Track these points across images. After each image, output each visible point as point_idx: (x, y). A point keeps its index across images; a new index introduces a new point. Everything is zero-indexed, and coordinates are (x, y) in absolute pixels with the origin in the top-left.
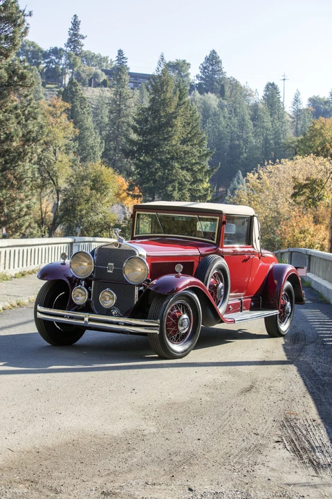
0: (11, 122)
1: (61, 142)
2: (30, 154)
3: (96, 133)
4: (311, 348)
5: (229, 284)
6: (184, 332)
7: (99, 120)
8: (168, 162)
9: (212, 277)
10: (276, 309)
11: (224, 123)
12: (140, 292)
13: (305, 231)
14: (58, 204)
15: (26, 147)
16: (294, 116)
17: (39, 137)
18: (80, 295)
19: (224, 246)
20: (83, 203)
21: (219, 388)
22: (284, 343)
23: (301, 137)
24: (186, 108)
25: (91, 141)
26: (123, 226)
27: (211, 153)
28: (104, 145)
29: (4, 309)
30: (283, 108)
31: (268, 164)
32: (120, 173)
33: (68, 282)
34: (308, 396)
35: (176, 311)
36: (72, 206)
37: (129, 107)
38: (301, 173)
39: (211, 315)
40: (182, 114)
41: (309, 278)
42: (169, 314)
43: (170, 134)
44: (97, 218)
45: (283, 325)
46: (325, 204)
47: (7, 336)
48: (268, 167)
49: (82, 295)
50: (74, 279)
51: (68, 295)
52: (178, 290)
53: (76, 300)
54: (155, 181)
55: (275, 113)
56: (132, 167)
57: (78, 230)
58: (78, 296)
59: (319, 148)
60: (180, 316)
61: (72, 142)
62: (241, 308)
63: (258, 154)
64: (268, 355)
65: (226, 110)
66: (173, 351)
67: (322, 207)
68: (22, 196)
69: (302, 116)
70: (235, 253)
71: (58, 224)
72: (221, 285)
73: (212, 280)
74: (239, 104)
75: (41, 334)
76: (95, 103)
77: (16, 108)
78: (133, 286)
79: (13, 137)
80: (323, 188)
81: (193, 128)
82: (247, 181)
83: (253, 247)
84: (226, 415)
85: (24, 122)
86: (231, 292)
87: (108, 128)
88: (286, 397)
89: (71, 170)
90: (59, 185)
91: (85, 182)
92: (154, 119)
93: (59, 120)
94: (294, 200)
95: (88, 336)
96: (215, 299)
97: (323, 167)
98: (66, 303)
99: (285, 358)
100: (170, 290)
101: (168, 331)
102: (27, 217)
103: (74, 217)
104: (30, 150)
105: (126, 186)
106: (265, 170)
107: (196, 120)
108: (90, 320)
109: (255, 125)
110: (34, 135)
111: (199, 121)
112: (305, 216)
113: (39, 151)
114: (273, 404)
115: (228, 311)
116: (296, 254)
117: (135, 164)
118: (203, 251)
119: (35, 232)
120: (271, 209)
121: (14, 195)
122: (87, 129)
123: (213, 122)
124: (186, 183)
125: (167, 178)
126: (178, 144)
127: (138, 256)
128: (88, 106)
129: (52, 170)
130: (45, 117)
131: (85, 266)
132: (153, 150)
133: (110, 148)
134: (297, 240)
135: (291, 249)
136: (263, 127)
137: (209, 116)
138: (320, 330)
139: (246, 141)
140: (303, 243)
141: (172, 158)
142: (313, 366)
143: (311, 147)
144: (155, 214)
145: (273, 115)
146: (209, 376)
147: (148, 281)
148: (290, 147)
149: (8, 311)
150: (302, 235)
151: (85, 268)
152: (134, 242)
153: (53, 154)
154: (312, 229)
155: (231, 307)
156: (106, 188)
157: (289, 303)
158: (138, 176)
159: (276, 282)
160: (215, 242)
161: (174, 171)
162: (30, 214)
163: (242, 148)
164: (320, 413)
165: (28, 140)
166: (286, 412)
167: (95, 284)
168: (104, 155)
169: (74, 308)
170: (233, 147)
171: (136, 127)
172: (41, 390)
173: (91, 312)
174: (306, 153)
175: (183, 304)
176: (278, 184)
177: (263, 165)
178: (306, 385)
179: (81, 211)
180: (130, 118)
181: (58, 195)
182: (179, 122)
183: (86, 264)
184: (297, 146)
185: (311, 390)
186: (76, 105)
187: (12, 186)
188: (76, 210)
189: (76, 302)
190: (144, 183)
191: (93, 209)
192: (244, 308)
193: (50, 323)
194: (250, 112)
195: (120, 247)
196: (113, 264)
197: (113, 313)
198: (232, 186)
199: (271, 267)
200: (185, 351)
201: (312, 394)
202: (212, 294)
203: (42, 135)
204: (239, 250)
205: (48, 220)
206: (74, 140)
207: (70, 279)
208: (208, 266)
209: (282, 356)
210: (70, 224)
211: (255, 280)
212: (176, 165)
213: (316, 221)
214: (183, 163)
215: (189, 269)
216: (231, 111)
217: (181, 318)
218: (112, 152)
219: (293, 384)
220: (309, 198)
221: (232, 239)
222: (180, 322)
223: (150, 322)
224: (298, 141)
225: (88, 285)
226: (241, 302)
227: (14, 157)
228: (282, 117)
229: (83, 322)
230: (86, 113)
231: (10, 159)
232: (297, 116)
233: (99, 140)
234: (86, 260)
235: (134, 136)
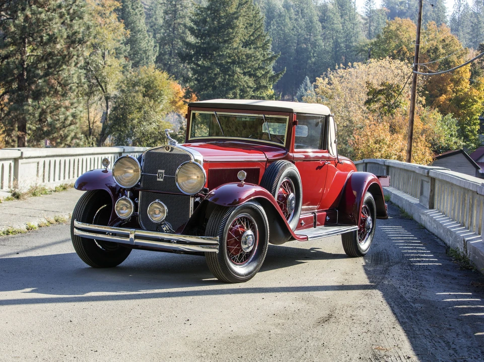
0: (54, 22)
1: (111, 45)
2: (75, 57)
3: (149, 36)
4: (396, 269)
5: (301, 195)
6: (248, 250)
7: (152, 22)
8: (229, 67)
9: (281, 187)
10: (355, 225)
11: (290, 26)
12: (196, 204)
13: (380, 141)
14: (107, 113)
15: (71, 49)
16: (366, 17)
17: (86, 38)
18: (125, 208)
19: (295, 150)
20: (135, 112)
21: (290, 317)
22: (364, 264)
23: (374, 40)
24: (248, 8)
25: (143, 45)
26: (179, 136)
27: (276, 57)
28: (158, 49)
29: (40, 226)
30: (355, 9)
31: (339, 68)
32: (176, 78)
33: (110, 192)
34: (399, 327)
35: (238, 226)
36: (123, 115)
37: (186, 7)
38: (375, 78)
39: (280, 231)
40: (244, 14)
41: (388, 191)
42: (231, 229)
43: (231, 36)
44: (151, 128)
45: (363, 243)
46: (402, 111)
47: (40, 256)
48: (339, 71)
49: (127, 208)
50: (118, 189)
51: (111, 207)
52: (241, 201)
53: (120, 213)
54: (214, 88)
55: (346, 14)
56: (189, 73)
57: (130, 141)
58: (122, 209)
59: (395, 52)
60: (244, 232)
61: (123, 46)
62: (315, 222)
63: (327, 58)
64: (347, 277)
65: (293, 11)
66: (236, 273)
67: (399, 115)
68: (67, 103)
69: (375, 17)
70: (307, 159)
71: (108, 135)
72: (292, 195)
73: (281, 189)
74: (307, 4)
75: (79, 255)
76: (148, 4)
77: (60, 6)
78: (187, 197)
79: (56, 38)
80: (400, 94)
81: (256, 30)
82: (316, 87)
83: (329, 152)
84: (302, 352)
85: (69, 22)
86: (303, 204)
87: (162, 31)
88: (371, 328)
89: (122, 76)
90: (109, 92)
91: (137, 88)
92: (213, 20)
93: (108, 21)
94: (368, 108)
95: (135, 256)
96: (285, 212)
97: (400, 71)
98: (108, 217)
99: (367, 282)
100: (231, 201)
101: (229, 250)
102: (72, 127)
103: (125, 126)
104: (75, 53)
105: (182, 93)
106: (335, 74)
107: (259, 21)
108: (136, 237)
109: (324, 28)
110: (80, 36)
111: (263, 22)
112: (381, 125)
113: (87, 54)
114: (357, 337)
115: (299, 226)
116: (371, 165)
117: (192, 69)
118: (270, 155)
119: (81, 143)
120: (342, 118)
121: (58, 103)
122: (139, 31)
123: (277, 23)
124: (248, 89)
125: (227, 85)
126: (240, 47)
127: (193, 161)
128: (141, 6)
129: (100, 75)
130: (93, 17)
131: (131, 173)
132: (212, 54)
133: (165, 52)
134: (372, 151)
135: (366, 160)
136: (333, 29)
137: (274, 17)
138: (405, 249)
139: (314, 45)
140: (378, 154)
141: (234, 62)
142: (400, 291)
143: (385, 50)
144: (214, 113)
145: (344, 16)
146: (278, 303)
147: (206, 191)
148: (363, 50)
149: (44, 229)
150: (377, 146)
151: (131, 175)
152: (189, 145)
153: (101, 58)
154: (388, 139)
155: (303, 222)
156: (160, 95)
157: (369, 218)
158: (196, 82)
159: (355, 193)
160: (284, 145)
161: (236, 77)
162: (76, 123)
163: (310, 52)
164: (415, 348)
165: (73, 42)
166: (374, 347)
167: (143, 195)
168: (159, 60)
169: (118, 223)
170: (299, 51)
171: (193, 28)
172: (75, 321)
173: (138, 227)
174: (380, 56)
175: (246, 218)
176: (350, 90)
177: (333, 69)
178: (395, 314)
179: (133, 119)
180: (187, 19)
181: (107, 103)
182: (241, 23)
183: (131, 171)
184: (371, 49)
185: (401, 320)
186: (127, 5)
187: (56, 92)
188: (127, 119)
189: (120, 216)
190: (202, 89)
191: (146, 118)
192: (318, 223)
193: (90, 241)
194: (318, 13)
195: (171, 151)
196: (163, 171)
197: (164, 229)
198: (298, 93)
199: (349, 175)
200: (249, 273)
201: (402, 324)
202: (281, 206)
203: (89, 36)
204: (312, 155)
205: (96, 131)
206: (126, 44)
207: (113, 189)
208: (277, 173)
209: (363, 279)
210: (120, 134)
211: (330, 191)
212: (238, 70)
213: (393, 130)
214: (245, 68)
215: (253, 176)
216: (298, 11)
217: (245, 234)
218: (167, 57)
219: (379, 312)
220: (385, 105)
221: (304, 142)
222: (243, 239)
223: (208, 239)
224: (372, 44)
225: (134, 196)
226: (315, 216)
227: (58, 61)
228: (354, 19)
229: (128, 240)
230: (138, 14)
231: (53, 63)
232: (370, 17)
233: (152, 43)
234: (132, 166)
235: (191, 39)
